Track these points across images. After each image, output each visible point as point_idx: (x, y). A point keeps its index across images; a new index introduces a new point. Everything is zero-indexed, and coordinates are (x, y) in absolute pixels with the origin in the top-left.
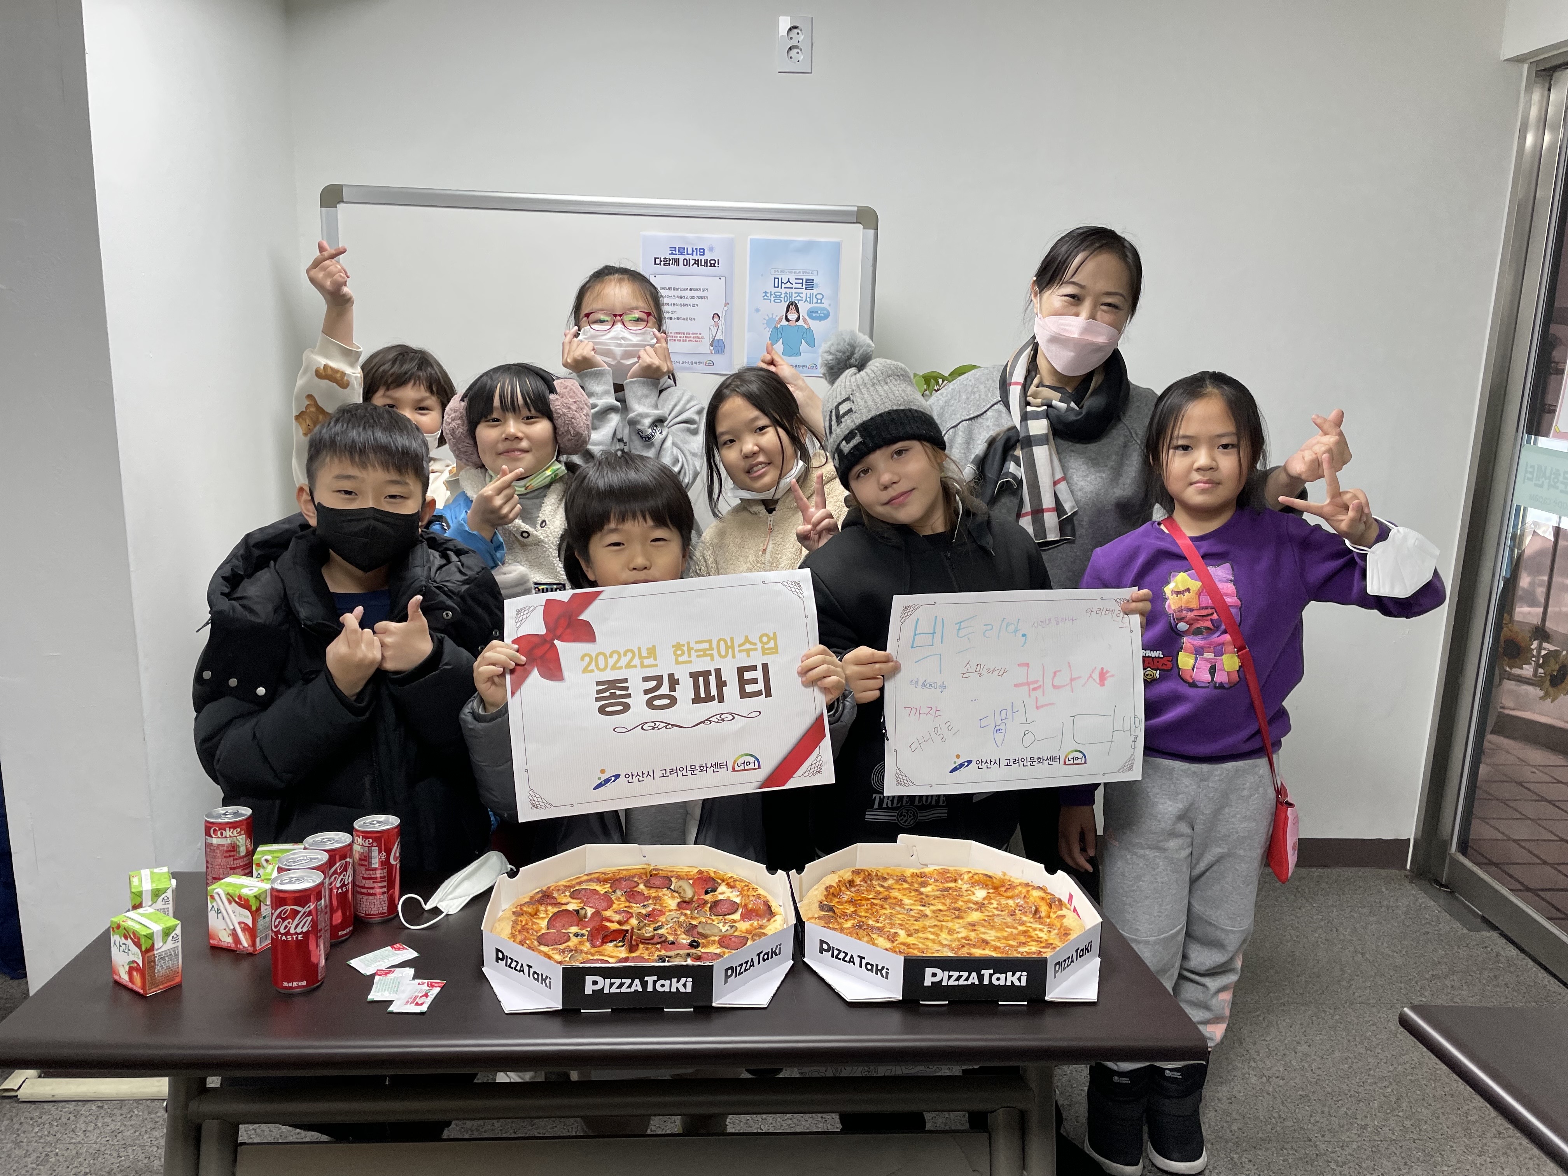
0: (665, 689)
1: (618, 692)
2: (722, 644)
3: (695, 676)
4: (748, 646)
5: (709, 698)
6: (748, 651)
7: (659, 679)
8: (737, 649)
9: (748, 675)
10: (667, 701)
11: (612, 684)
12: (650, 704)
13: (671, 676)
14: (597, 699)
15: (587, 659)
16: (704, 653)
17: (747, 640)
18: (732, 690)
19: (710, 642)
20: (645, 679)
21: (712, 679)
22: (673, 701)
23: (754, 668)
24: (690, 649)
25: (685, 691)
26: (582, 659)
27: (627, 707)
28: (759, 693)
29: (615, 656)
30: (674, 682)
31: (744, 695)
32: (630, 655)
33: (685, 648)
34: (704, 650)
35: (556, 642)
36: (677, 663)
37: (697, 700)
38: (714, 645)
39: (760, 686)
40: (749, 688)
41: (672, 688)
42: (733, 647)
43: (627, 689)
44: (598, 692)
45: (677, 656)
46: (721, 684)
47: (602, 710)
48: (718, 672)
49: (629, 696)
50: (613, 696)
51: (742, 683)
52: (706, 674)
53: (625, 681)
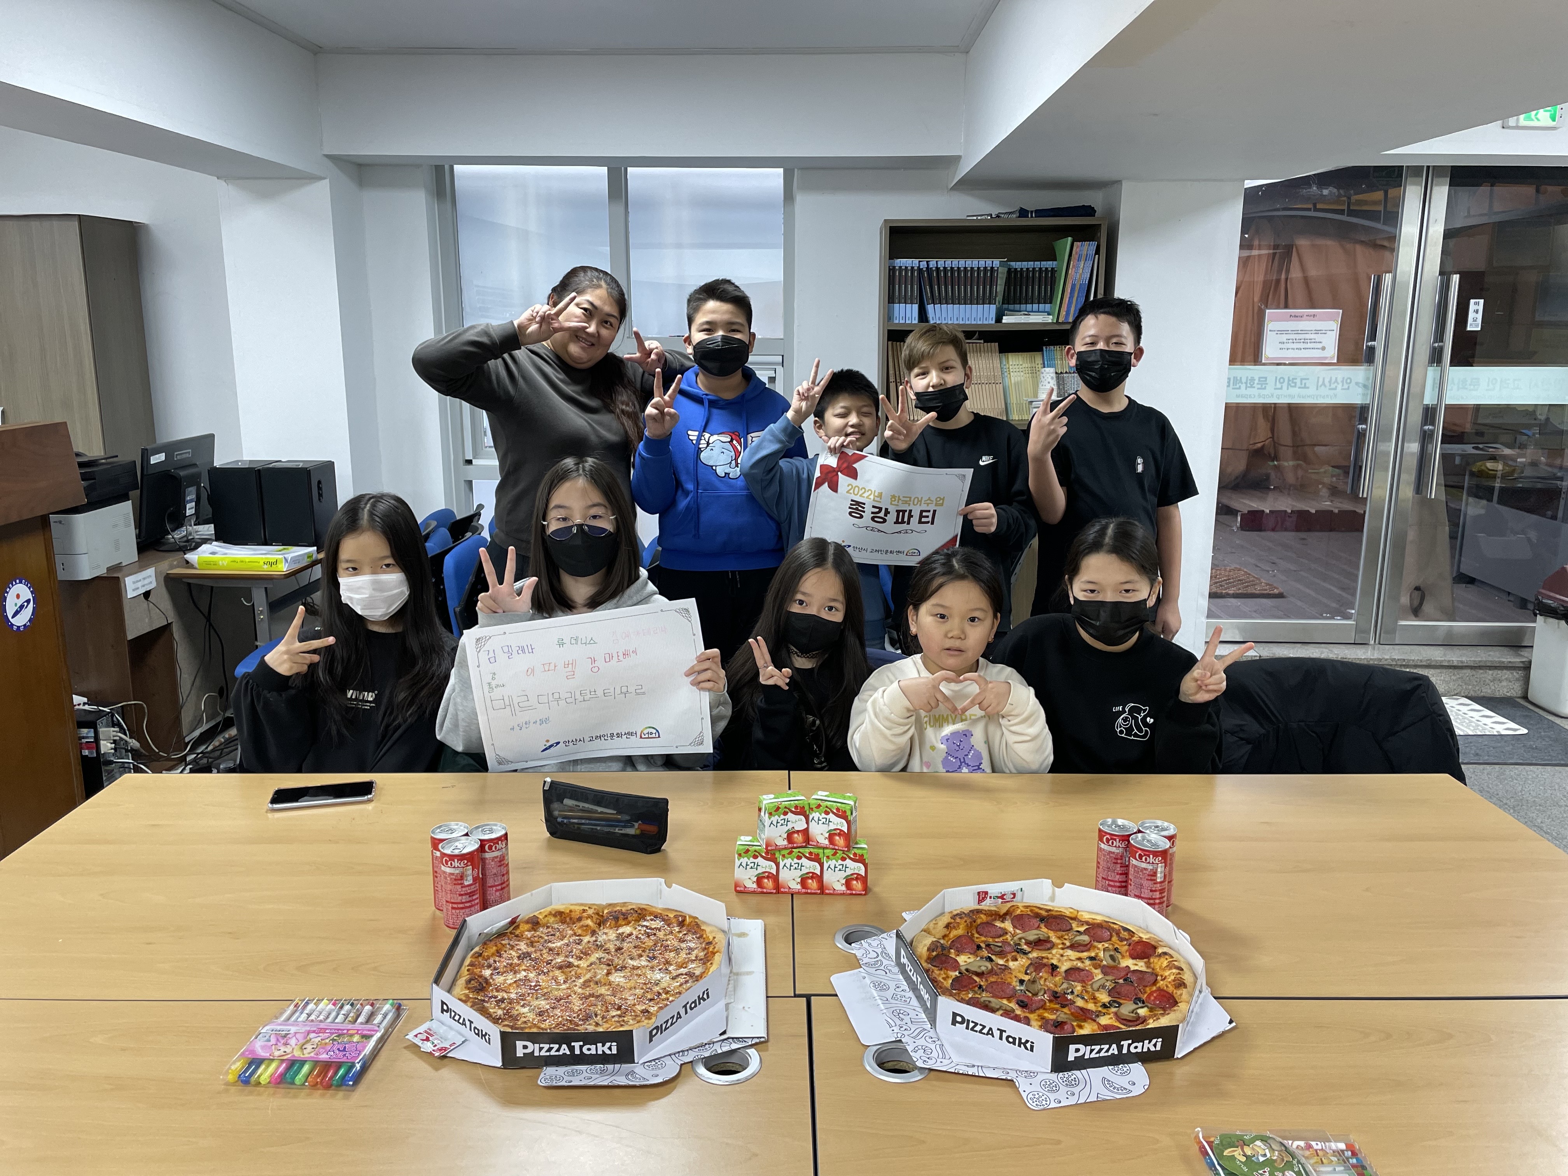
0: (882, 514)
1: (860, 508)
2: (916, 499)
3: (898, 512)
4: (929, 502)
5: (903, 522)
6: (928, 504)
7: (881, 509)
8: (923, 502)
9: (924, 514)
10: (882, 520)
11: (858, 503)
12: (873, 519)
13: (886, 509)
14: (850, 508)
15: (850, 487)
16: (906, 502)
17: (929, 499)
18: (915, 520)
19: (910, 498)
20: (874, 507)
21: (907, 514)
22: (885, 521)
23: (929, 511)
24: (899, 499)
25: (891, 518)
26: (848, 486)
27: (861, 517)
28: (928, 522)
29: (863, 490)
30: (887, 512)
31: (920, 522)
32: (870, 492)
33: (897, 498)
34: (906, 501)
35: (839, 473)
36: (891, 504)
37: (897, 522)
38: (912, 499)
39: (930, 519)
40: (923, 520)
41: (886, 515)
42: (921, 501)
43: (864, 508)
44: (851, 504)
45: (892, 501)
46: (910, 516)
47: (850, 513)
48: (910, 511)
49: (864, 512)
50: (857, 509)
51: (921, 516)
52: (904, 512)
53: (864, 504)
